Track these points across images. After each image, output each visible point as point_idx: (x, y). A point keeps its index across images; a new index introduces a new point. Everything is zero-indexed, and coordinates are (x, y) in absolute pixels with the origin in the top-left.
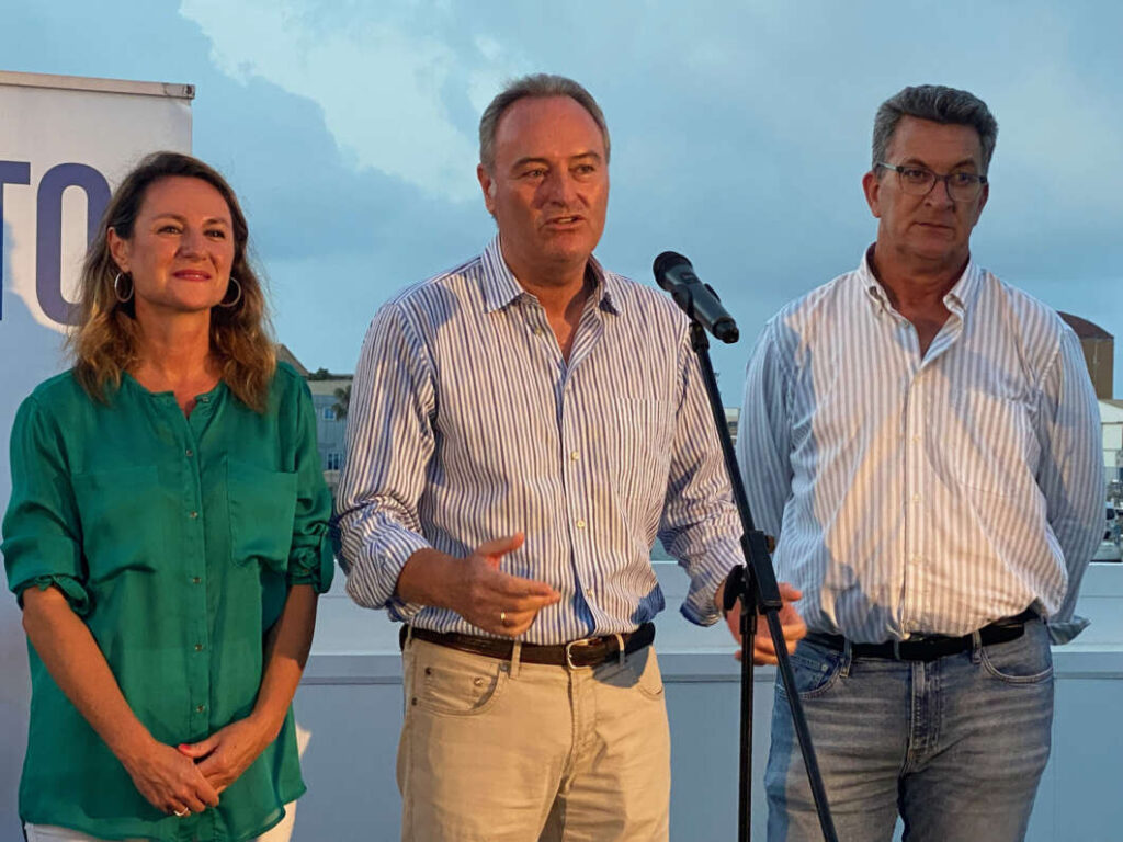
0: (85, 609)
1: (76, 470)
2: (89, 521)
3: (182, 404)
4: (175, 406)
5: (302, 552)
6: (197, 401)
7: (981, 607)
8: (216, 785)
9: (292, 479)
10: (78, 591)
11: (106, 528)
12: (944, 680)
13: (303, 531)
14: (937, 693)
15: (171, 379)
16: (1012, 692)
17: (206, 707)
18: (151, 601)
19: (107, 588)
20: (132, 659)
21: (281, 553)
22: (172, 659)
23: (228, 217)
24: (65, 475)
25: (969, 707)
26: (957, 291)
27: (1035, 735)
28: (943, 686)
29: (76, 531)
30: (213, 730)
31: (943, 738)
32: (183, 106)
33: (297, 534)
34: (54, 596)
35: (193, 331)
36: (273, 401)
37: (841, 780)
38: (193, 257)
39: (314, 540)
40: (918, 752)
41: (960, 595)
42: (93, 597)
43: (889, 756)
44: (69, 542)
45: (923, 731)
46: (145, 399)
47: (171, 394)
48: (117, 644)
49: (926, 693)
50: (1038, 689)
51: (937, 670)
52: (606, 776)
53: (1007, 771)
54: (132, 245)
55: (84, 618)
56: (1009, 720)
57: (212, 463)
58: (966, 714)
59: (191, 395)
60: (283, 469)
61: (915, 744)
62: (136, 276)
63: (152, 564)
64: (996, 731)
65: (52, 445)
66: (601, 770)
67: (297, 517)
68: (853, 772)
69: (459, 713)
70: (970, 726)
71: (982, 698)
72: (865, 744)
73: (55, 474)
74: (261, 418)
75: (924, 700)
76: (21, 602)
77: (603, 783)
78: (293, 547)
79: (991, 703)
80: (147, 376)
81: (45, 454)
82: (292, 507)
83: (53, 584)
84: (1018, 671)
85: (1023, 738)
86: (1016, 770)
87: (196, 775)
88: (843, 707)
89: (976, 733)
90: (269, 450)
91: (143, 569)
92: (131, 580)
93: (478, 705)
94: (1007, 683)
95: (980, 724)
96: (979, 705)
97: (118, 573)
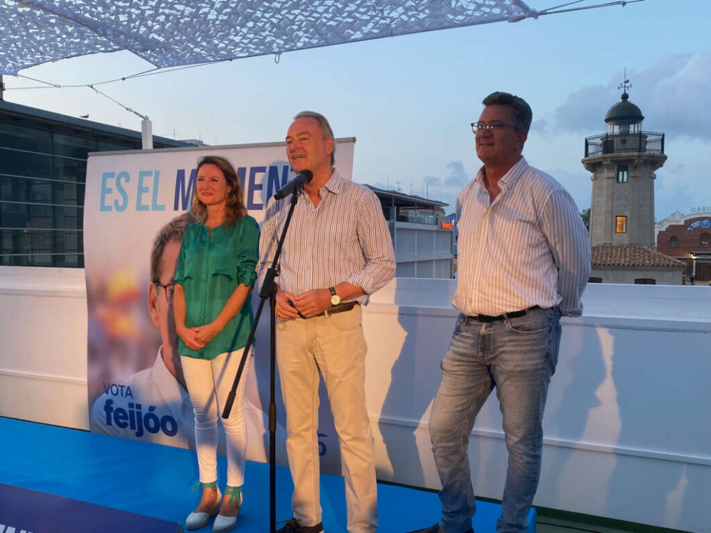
7: (501, 307)
13: (240, 266)
14: (489, 335)
16: (520, 338)
25: (501, 342)
26: (504, 177)
28: (491, 332)
31: (492, 353)
33: (238, 268)
39: (244, 270)
40: (483, 356)
41: (492, 302)
43: (473, 357)
45: (483, 349)
49: (485, 335)
51: (490, 326)
53: (518, 369)
56: (519, 349)
57: (212, 247)
58: (500, 344)
63: (192, 276)
68: (461, 361)
70: (502, 349)
71: (507, 338)
72: (464, 351)
75: (484, 337)
78: (238, 271)
79: (510, 341)
84: (523, 328)
85: (524, 357)
86: (522, 369)
88: (462, 336)
89: (503, 353)
91: (190, 278)
95: (505, 349)
96: (505, 341)
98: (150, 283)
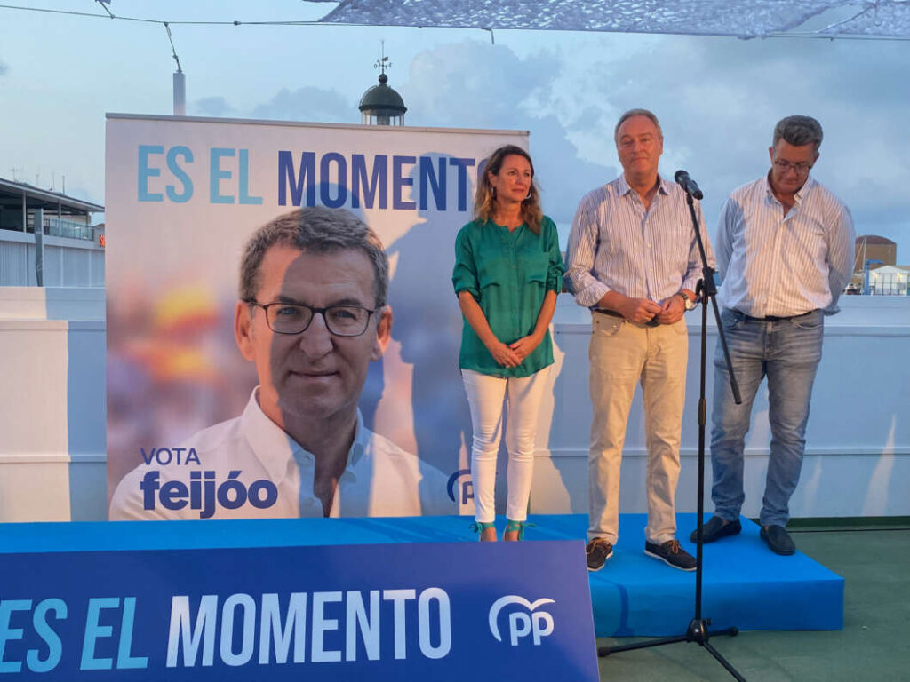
0: (478, 299)
1: (475, 253)
2: (479, 269)
3: (510, 230)
4: (508, 231)
5: (550, 279)
6: (515, 229)
8: (520, 357)
9: (548, 254)
10: (476, 293)
11: (484, 271)
12: (779, 328)
13: (551, 272)
14: (776, 333)
15: (506, 222)
16: (806, 333)
17: (518, 331)
18: (499, 294)
19: (484, 291)
20: (494, 315)
21: (544, 280)
22: (507, 315)
23: (530, 169)
24: (471, 254)
26: (800, 193)
27: (815, 348)
28: (779, 330)
29: (475, 273)
30: (520, 338)
31: (779, 348)
32: (526, 138)
33: (549, 273)
34: (468, 294)
35: (516, 207)
36: (542, 228)
37: (739, 360)
38: (520, 184)
39: (555, 275)
40: (768, 353)
42: (480, 294)
43: (757, 354)
44: (473, 277)
45: (770, 346)
46: (498, 229)
47: (506, 227)
48: (488, 309)
49: (773, 332)
50: (816, 332)
51: (777, 325)
52: (661, 361)
53: (804, 361)
54: (499, 179)
55: (478, 302)
57: (520, 249)
58: (787, 340)
59: (513, 227)
60: (545, 251)
61: (767, 350)
62: (498, 188)
63: (499, 283)
64: (799, 347)
65: (466, 244)
66: (659, 358)
67: (549, 267)
68: (744, 357)
69: (607, 336)
70: (789, 345)
71: (793, 335)
73: (467, 254)
74: (538, 235)
75: (771, 335)
76: (458, 297)
77: (659, 363)
78: (548, 277)
79: (797, 337)
80: (500, 221)
81: (465, 248)
82: (548, 264)
83: (468, 291)
84: (808, 325)
85: (809, 350)
86: (808, 361)
87: (512, 354)
88: (742, 335)
89: (791, 347)
90: (540, 245)
91: (496, 285)
92: (493, 290)
93: (613, 334)
94: (803, 330)
95: (792, 344)
96: (791, 338)
97: (488, 286)
98: (239, 302)
